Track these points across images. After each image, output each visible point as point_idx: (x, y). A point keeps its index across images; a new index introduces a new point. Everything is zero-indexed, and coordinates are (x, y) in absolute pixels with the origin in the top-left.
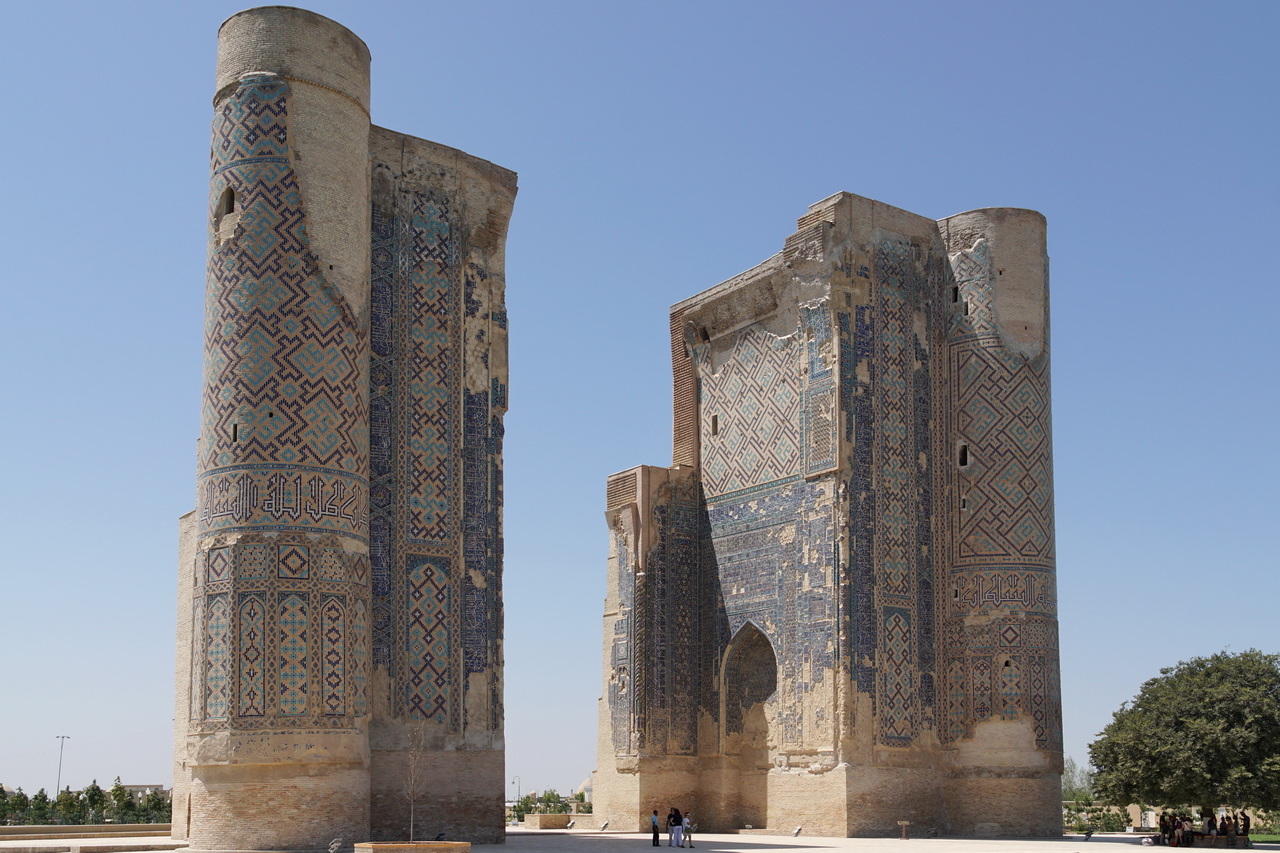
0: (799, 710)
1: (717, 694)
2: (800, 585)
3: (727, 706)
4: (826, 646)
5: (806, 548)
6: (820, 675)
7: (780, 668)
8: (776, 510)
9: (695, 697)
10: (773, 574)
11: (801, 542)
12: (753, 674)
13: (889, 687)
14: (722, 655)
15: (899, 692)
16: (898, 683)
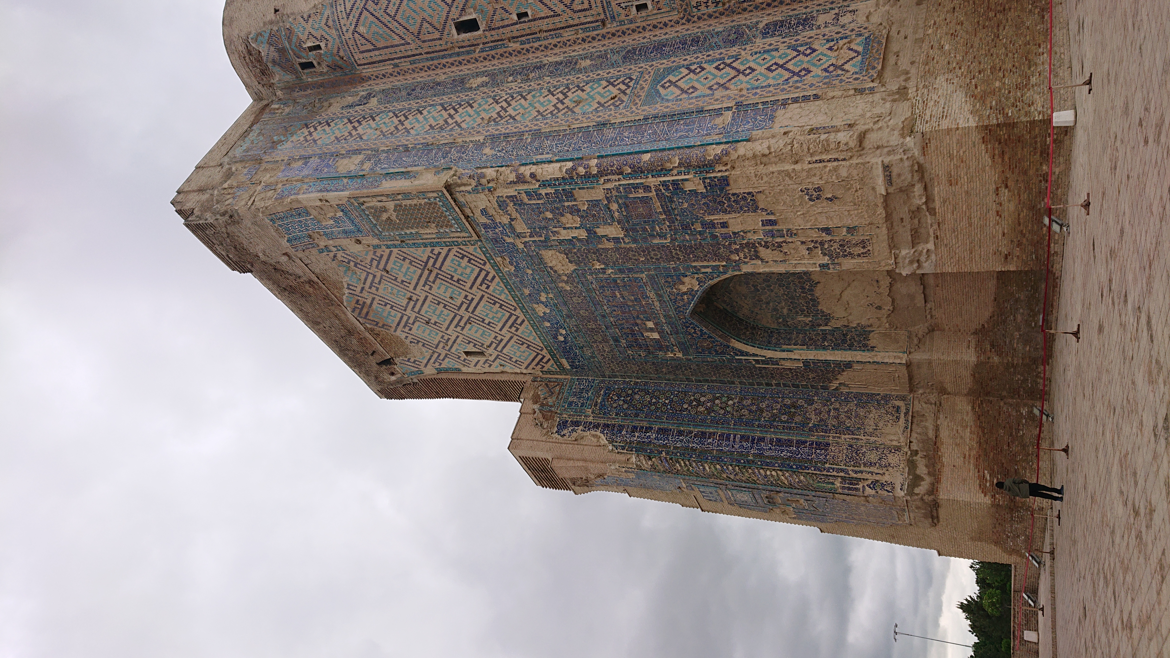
0: (815, 235)
1: (806, 363)
2: (616, 240)
3: (825, 348)
4: (694, 193)
5: (565, 235)
6: (744, 199)
7: (746, 269)
8: (534, 278)
9: (817, 394)
10: (615, 281)
11: (561, 242)
12: (775, 309)
13: (771, 82)
14: (747, 354)
15: (782, 66)
16: (769, 69)
